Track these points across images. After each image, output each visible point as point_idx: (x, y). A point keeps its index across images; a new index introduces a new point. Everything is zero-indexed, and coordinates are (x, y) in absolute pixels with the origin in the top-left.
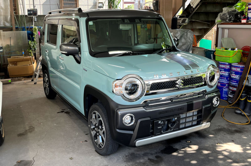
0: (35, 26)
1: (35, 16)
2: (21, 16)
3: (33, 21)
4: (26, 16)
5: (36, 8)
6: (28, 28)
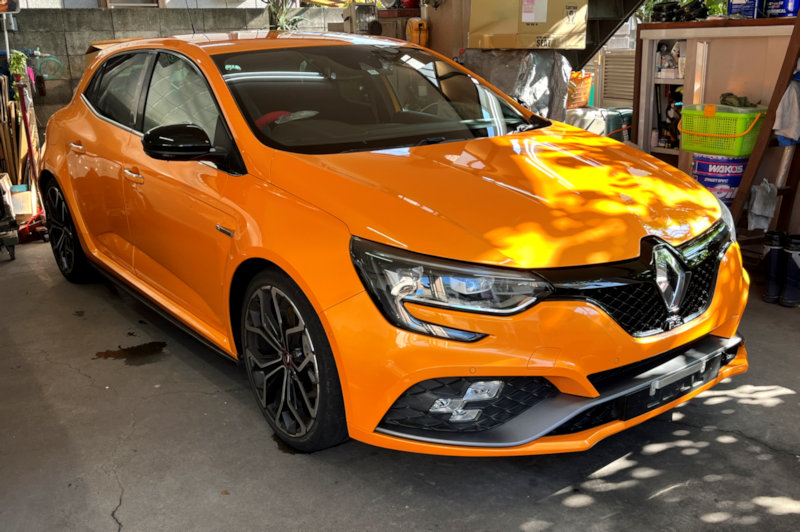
0: (11, 46)
3: (3, 32)
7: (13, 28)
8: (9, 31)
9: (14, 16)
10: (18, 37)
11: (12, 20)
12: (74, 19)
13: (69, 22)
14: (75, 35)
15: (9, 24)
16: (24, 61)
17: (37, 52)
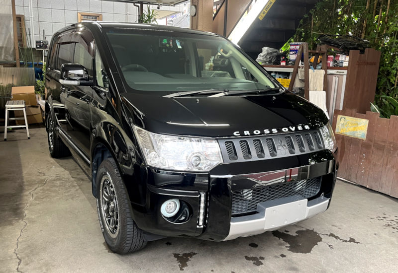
1: (45, 49)
2: (28, 49)
5: (46, 39)
8: (45, 56)
11: (46, 52)
15: (45, 54)
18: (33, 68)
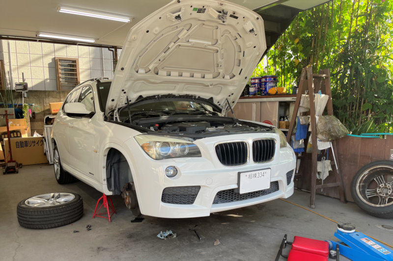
0: (24, 102)
1: (25, 91)
2: (7, 91)
3: (22, 97)
4: (14, 91)
5: (25, 82)
6: (15, 106)
7: (25, 96)
9: (26, 92)
10: (27, 99)
11: (25, 94)
12: (47, 94)
13: (45, 95)
14: (47, 99)
16: (28, 107)
17: (34, 104)
18: (13, 109)
